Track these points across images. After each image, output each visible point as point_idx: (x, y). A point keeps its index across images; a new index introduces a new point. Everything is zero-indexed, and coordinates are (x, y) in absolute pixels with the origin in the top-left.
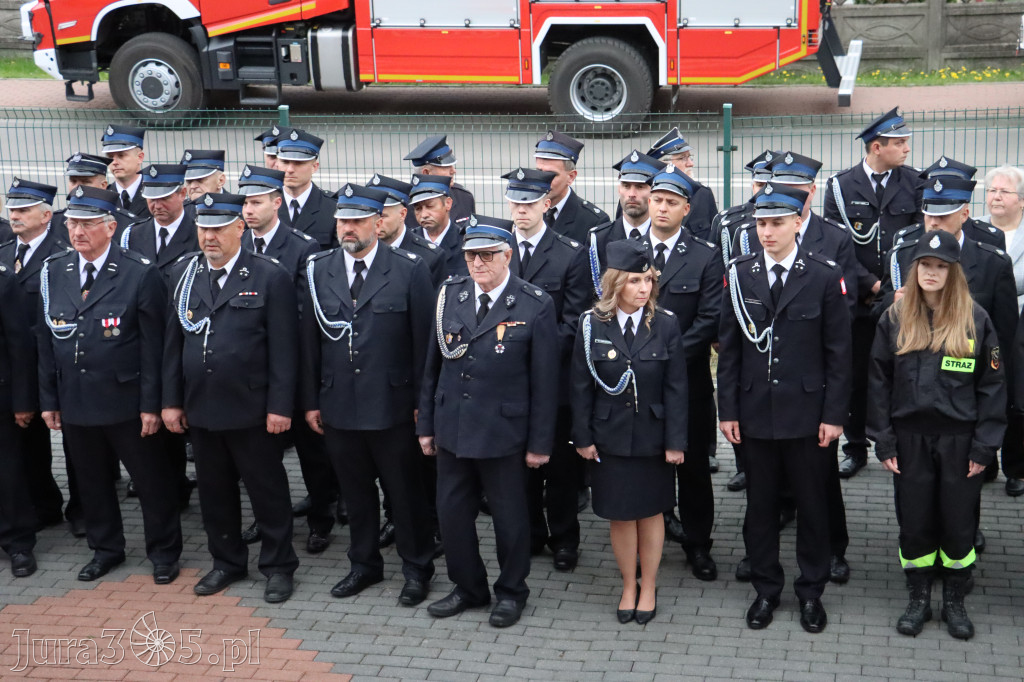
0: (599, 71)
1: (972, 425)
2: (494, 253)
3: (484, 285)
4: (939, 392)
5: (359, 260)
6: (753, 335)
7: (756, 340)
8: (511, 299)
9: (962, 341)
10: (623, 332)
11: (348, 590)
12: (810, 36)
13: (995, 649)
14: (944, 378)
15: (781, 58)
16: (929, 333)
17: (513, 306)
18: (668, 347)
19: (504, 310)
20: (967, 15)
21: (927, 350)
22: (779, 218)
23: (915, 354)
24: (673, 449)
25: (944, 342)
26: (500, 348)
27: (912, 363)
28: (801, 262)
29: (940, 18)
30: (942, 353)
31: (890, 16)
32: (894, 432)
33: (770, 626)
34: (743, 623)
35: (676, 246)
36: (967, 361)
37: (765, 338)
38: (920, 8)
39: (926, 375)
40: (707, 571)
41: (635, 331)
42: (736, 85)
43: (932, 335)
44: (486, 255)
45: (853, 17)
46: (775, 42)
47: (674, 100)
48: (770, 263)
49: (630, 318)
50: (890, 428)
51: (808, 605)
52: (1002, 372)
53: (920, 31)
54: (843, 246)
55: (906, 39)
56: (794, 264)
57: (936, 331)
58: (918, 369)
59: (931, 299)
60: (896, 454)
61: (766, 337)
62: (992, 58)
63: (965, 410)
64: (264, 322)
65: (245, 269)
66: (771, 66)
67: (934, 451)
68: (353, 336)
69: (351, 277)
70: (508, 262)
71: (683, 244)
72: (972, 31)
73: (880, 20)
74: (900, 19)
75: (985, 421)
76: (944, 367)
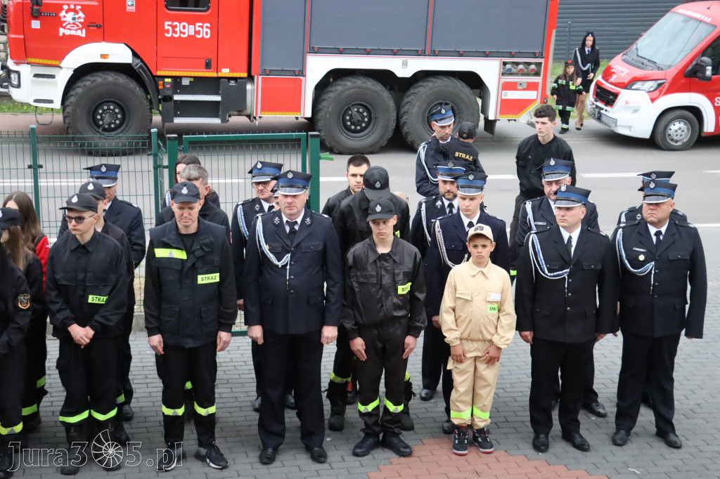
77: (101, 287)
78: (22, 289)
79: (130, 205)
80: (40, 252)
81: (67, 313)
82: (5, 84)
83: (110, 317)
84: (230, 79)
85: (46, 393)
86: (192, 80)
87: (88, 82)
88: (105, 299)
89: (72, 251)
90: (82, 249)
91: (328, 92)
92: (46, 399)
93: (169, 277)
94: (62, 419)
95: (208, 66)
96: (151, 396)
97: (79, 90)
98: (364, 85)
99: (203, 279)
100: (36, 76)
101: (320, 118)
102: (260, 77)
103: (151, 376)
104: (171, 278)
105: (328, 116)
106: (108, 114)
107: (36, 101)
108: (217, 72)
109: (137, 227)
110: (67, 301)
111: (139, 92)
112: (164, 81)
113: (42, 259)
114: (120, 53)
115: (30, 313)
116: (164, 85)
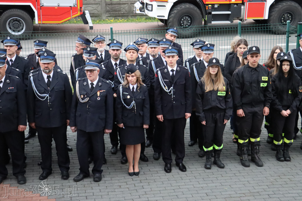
0: (15, 19)
1: (225, 110)
2: (94, 70)
3: (91, 81)
4: (217, 101)
5: (49, 75)
6: (167, 90)
7: (167, 91)
8: (100, 84)
9: (222, 87)
10: (132, 90)
11: (43, 177)
12: (80, 9)
14: (218, 98)
15: (72, 15)
16: (213, 86)
17: (101, 86)
18: (144, 95)
19: (98, 87)
20: (112, 4)
21: (213, 90)
23: (210, 91)
24: (146, 124)
25: (218, 88)
26: (99, 99)
27: (209, 94)
28: (178, 68)
29: (104, 5)
30: (218, 91)
31: (91, 4)
32: (204, 114)
36: (224, 92)
38: (98, 2)
39: (214, 97)
41: (135, 90)
44: (91, 71)
46: (70, 11)
49: (133, 86)
51: (181, 164)
52: (231, 95)
53: (99, 8)
55: (96, 10)
56: (177, 69)
58: (211, 96)
61: (171, 90)
62: (119, 16)
63: (223, 106)
64: (16, 97)
65: (8, 80)
66: (70, 18)
67: (215, 118)
68: (49, 99)
69: (46, 80)
70: (98, 73)
71: (137, 66)
72: (113, 9)
73: (88, 5)
74: (94, 5)
75: (228, 108)
76: (218, 95)
82: (143, 10)
84: (235, 4)
86: (219, 5)
87: (179, 8)
97: (175, 11)
98: (291, 4)
100: (158, 6)
101: (271, 19)
102: (248, 3)
106: (186, 21)
107: (158, 16)
108: (230, 2)
111: (198, 11)
112: (208, 6)
116: (208, 8)
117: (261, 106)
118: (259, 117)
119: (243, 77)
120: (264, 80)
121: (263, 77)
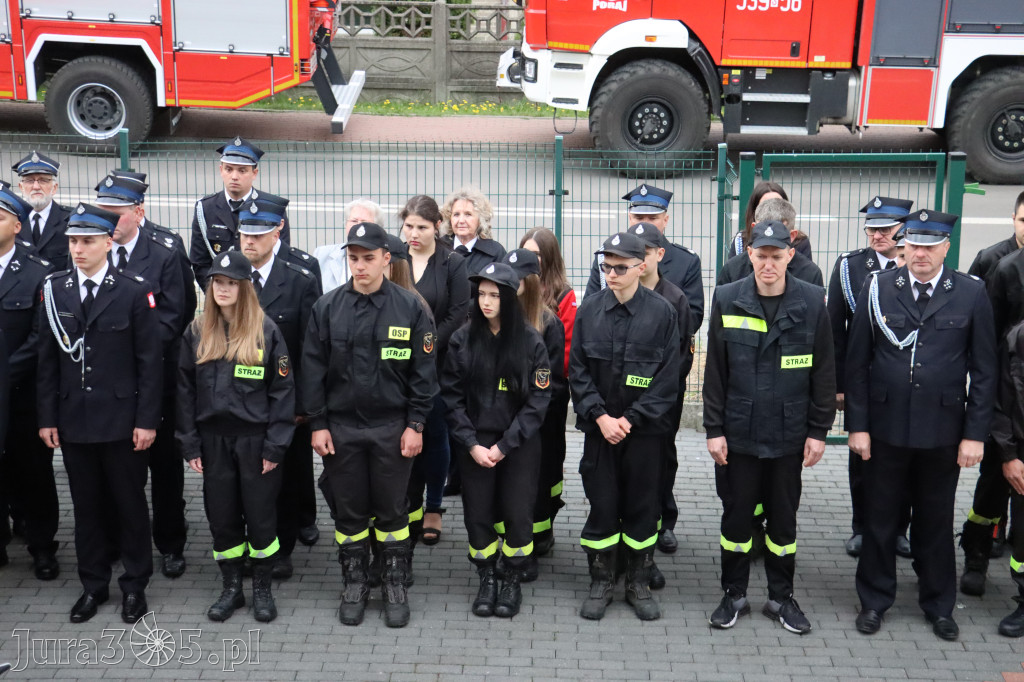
0: (98, 90)
1: (264, 427)
4: (233, 397)
6: (67, 346)
7: (70, 350)
9: (252, 349)
12: (302, 65)
13: (289, 630)
14: (238, 385)
15: (275, 84)
16: (225, 344)
20: (469, 52)
21: (223, 358)
22: (89, 237)
23: (212, 363)
25: (237, 352)
28: (111, 277)
29: (444, 53)
30: (235, 362)
31: (399, 49)
32: (198, 434)
33: (91, 620)
34: (67, 617)
35: (10, 264)
36: (257, 369)
37: (78, 350)
38: (427, 42)
39: (222, 381)
40: (47, 571)
42: (234, 109)
43: (228, 345)
45: (365, 48)
46: (269, 69)
47: (174, 121)
48: (82, 278)
50: (195, 431)
51: (131, 598)
52: (291, 378)
53: (427, 65)
54: (167, 264)
55: (416, 71)
56: (105, 280)
57: (231, 342)
58: (215, 377)
59: (227, 313)
60: (200, 454)
61: (78, 347)
63: (257, 413)
66: (266, 92)
67: (232, 451)
71: (17, 262)
72: (474, 67)
73: (391, 52)
74: (409, 52)
75: (276, 422)
76: (237, 374)
77: (644, 365)
78: (541, 361)
79: (685, 250)
80: (563, 312)
81: (596, 398)
82: (516, 77)
83: (654, 407)
84: (825, 71)
85: (562, 504)
86: (770, 72)
87: (625, 74)
88: (648, 382)
89: (607, 313)
90: (621, 310)
91: (971, 90)
92: (561, 512)
93: (741, 357)
94: (584, 542)
95: (795, 52)
96: (701, 521)
97: (614, 86)
99: (788, 362)
100: (559, 65)
101: (956, 130)
102: (870, 69)
103: (702, 493)
104: (742, 358)
105: (969, 126)
106: (650, 120)
107: (556, 100)
108: (807, 61)
109: (691, 283)
110: (597, 381)
111: (695, 89)
112: (730, 74)
113: (565, 321)
114: (671, 34)
115: (549, 395)
116: (730, 79)
117: (391, 424)
118: (382, 459)
119: (327, 322)
120: (397, 338)
121: (391, 329)
